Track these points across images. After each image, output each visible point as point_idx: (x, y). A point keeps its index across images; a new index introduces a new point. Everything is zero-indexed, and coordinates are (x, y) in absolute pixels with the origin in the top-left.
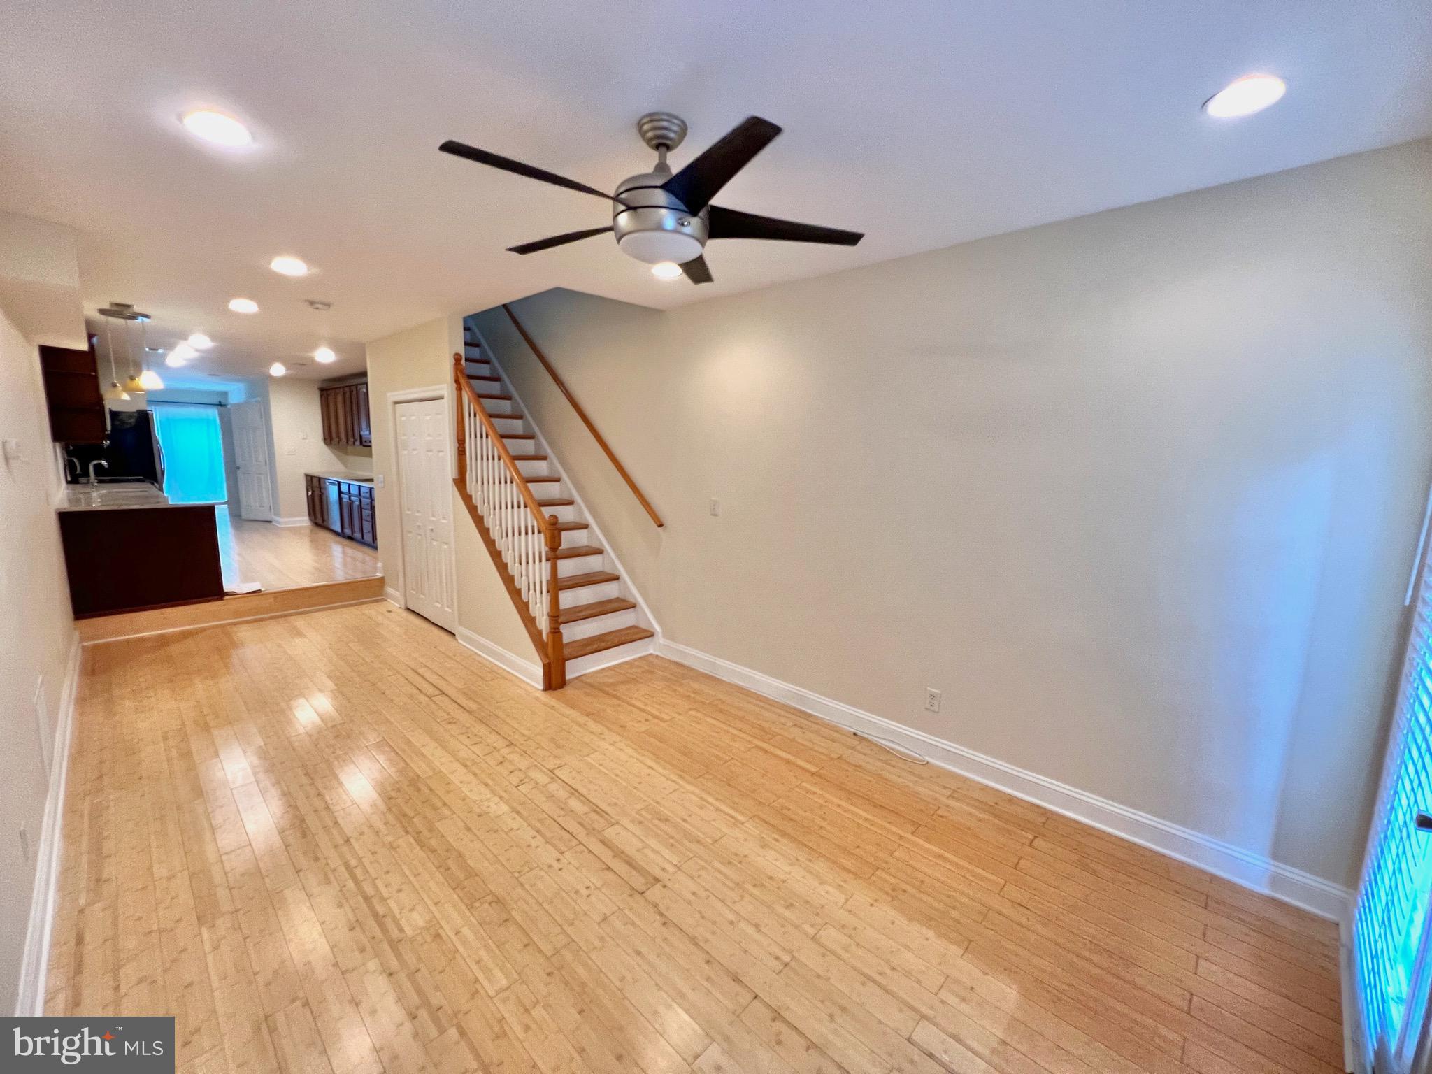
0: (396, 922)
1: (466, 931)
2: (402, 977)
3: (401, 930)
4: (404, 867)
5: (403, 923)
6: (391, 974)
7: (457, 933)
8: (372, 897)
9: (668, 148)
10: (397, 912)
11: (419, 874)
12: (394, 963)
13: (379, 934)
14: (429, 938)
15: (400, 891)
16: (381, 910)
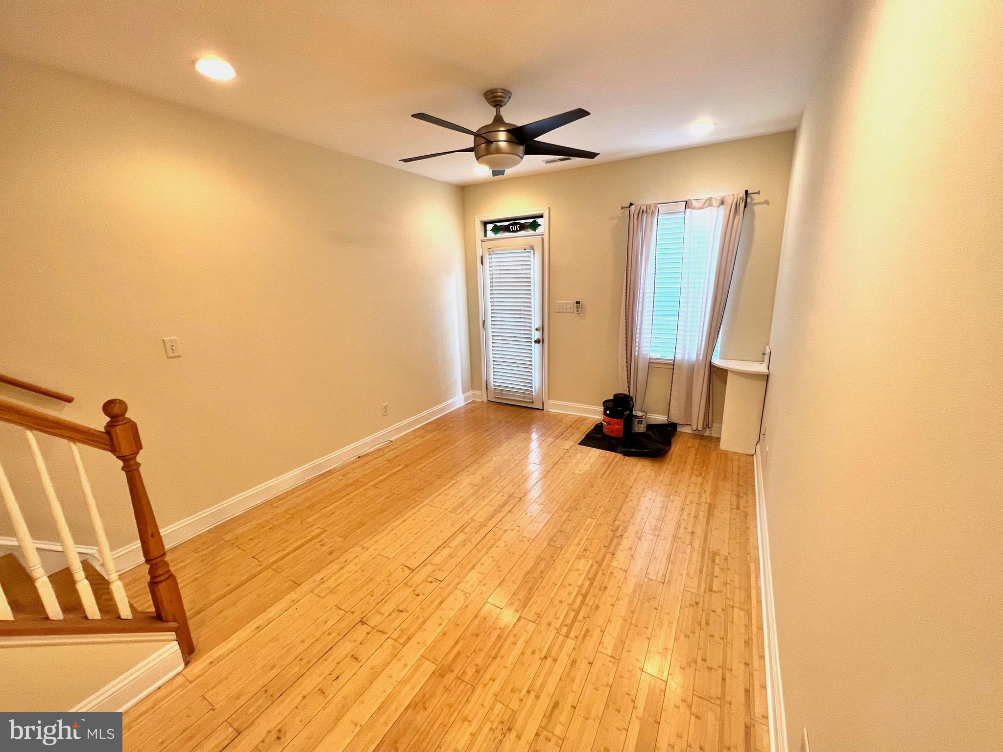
0: (589, 572)
1: (576, 542)
2: (611, 549)
3: (592, 566)
4: (552, 596)
5: (587, 569)
6: (614, 554)
7: (578, 544)
8: (582, 595)
9: (501, 106)
10: (583, 576)
11: (554, 584)
12: (609, 556)
13: (601, 572)
14: (588, 552)
15: (570, 585)
16: (588, 583)
